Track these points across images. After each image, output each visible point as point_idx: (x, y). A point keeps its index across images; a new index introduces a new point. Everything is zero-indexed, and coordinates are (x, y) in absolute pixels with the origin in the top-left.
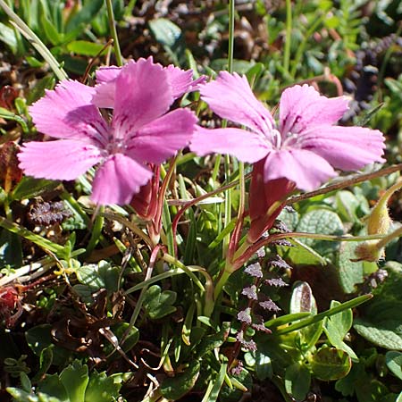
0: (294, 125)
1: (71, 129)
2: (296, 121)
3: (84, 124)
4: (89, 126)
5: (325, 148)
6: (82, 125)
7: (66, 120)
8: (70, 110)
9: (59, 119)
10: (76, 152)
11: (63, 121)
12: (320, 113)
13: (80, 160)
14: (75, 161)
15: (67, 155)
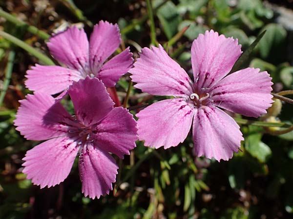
0: (205, 81)
1: (50, 131)
2: (206, 78)
3: (57, 126)
4: (61, 125)
5: (231, 102)
6: (56, 126)
7: (44, 125)
8: (43, 114)
9: (39, 126)
10: (60, 153)
11: (42, 126)
12: (222, 64)
13: (65, 159)
14: (62, 162)
15: (56, 158)
